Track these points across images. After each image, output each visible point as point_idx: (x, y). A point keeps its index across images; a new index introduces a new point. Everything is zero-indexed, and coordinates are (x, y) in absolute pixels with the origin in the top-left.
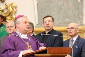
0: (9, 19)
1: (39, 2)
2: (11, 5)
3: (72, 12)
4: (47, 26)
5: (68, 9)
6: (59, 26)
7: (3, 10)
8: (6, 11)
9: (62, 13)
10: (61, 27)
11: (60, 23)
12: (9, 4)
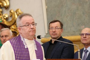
0: (14, 28)
1: (48, 7)
2: (16, 12)
3: (88, 18)
4: (53, 33)
5: (83, 13)
6: (72, 35)
7: (7, 18)
8: (10, 19)
9: (76, 19)
10: (75, 36)
11: (74, 32)
12: (14, 11)
